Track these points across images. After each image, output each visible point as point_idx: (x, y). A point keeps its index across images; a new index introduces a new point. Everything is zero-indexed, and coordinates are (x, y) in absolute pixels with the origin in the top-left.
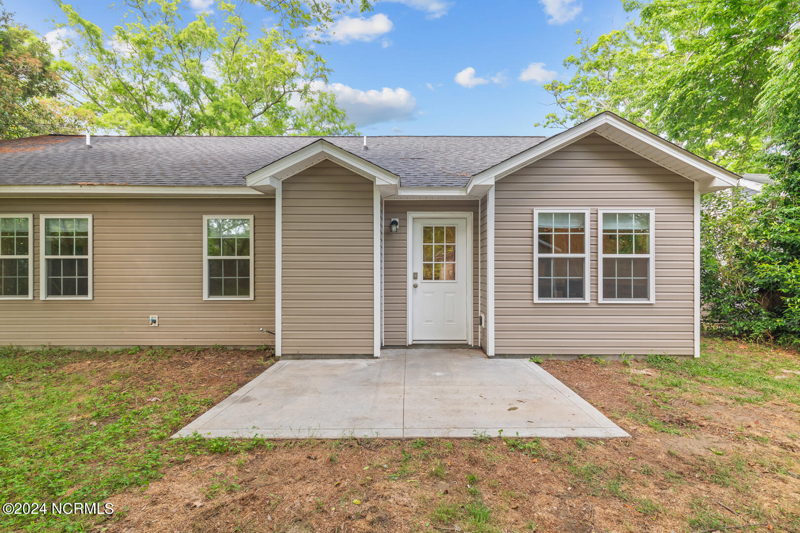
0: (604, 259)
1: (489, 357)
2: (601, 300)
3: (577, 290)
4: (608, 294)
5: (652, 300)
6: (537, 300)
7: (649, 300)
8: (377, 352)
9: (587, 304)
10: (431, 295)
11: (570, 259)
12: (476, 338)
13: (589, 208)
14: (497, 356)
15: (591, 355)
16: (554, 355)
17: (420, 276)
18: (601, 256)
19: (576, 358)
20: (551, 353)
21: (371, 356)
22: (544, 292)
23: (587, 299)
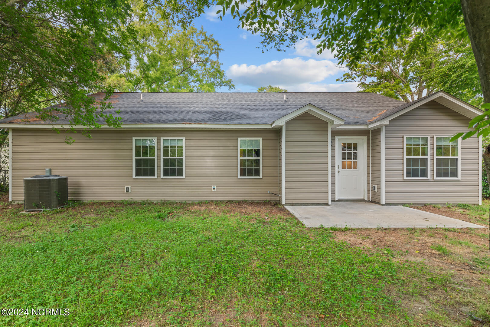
0: (437, 159)
1: (382, 205)
2: (435, 178)
3: (424, 173)
4: (439, 175)
5: (459, 178)
6: (405, 178)
7: (458, 178)
8: (330, 203)
9: (429, 180)
10: (346, 176)
11: (420, 159)
12: (368, 197)
13: (430, 135)
14: (387, 204)
15: (430, 204)
16: (413, 204)
17: (341, 167)
18: (436, 157)
19: (423, 205)
20: (412, 203)
21: (327, 204)
22: (408, 174)
23: (429, 177)
